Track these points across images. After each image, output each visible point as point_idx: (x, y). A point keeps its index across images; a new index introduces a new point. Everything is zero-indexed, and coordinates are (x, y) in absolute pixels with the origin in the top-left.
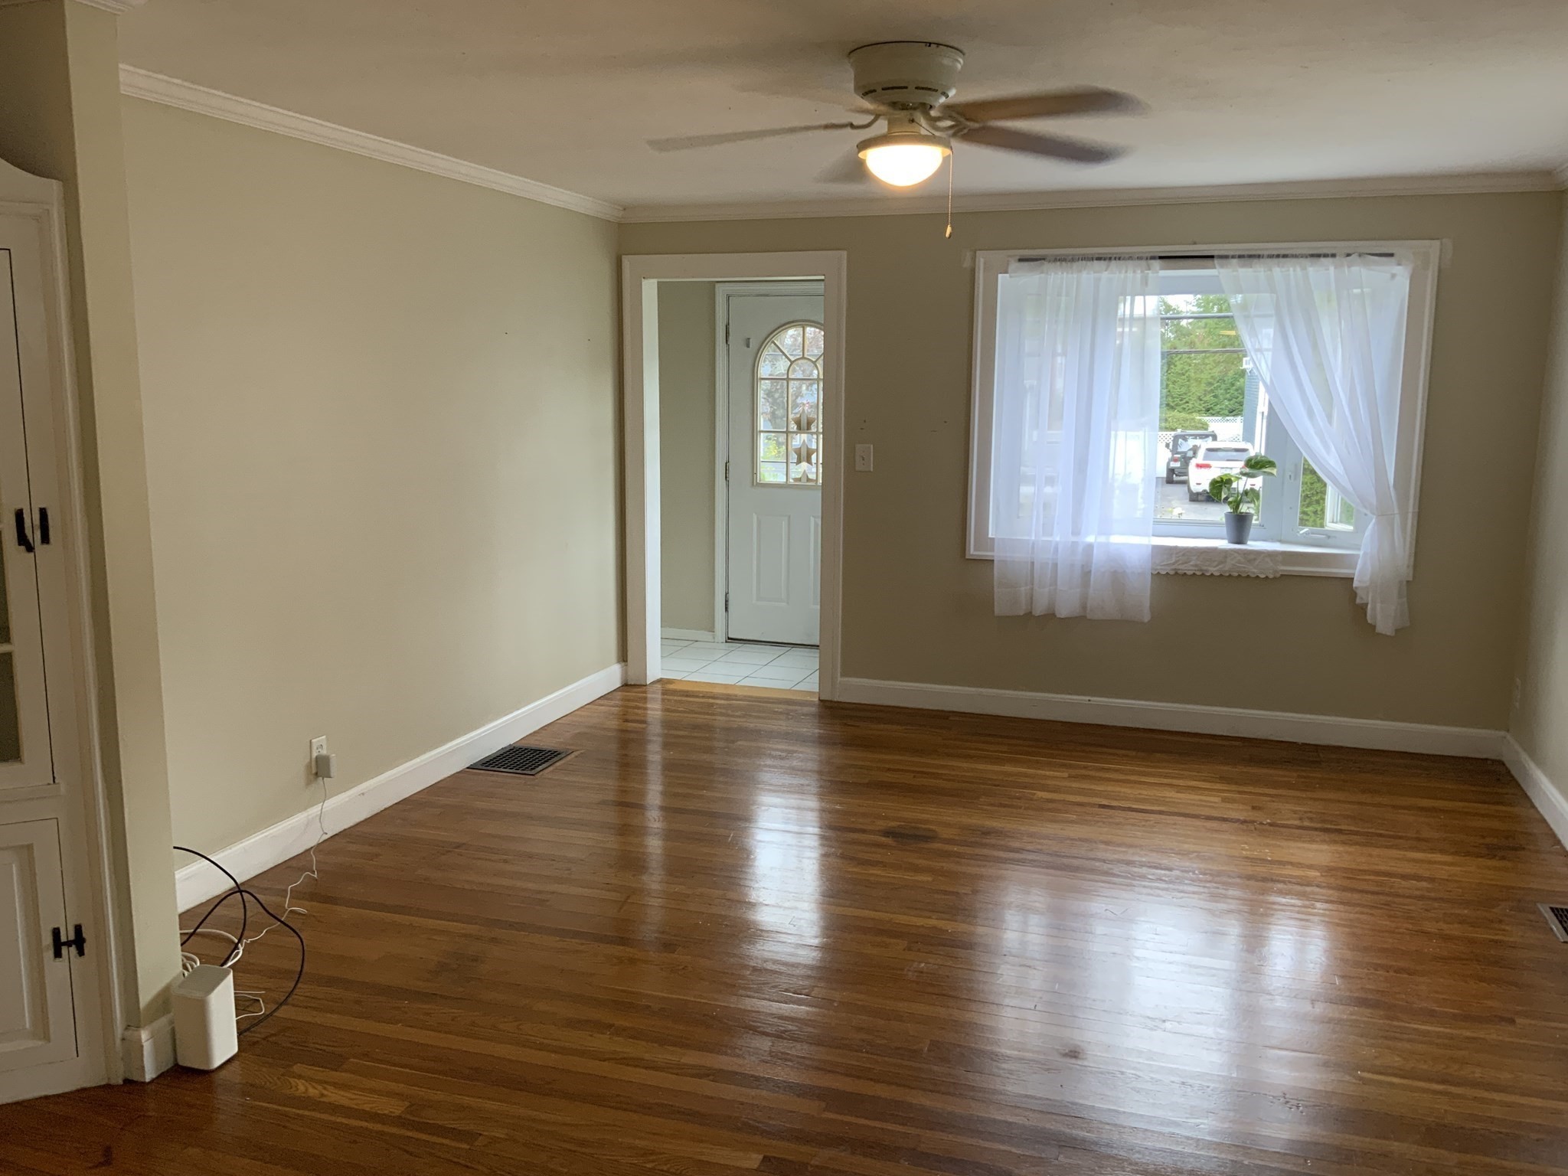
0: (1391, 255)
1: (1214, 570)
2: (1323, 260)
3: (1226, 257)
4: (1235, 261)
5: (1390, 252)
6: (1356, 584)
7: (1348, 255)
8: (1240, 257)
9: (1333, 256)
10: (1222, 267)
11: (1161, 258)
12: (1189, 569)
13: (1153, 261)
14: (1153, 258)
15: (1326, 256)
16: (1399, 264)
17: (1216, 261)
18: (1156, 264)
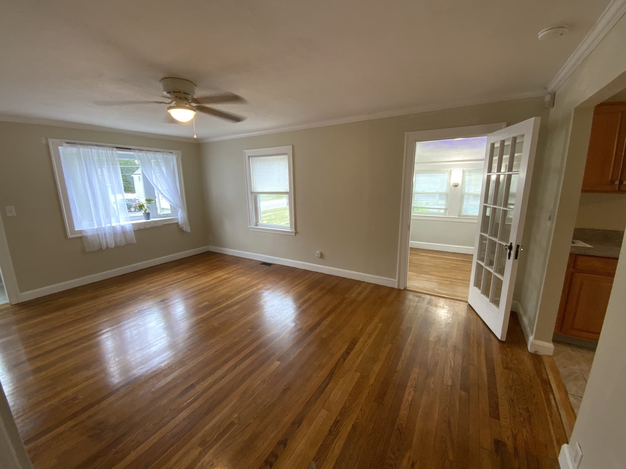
0: (172, 153)
1: (148, 227)
2: (158, 153)
3: (135, 149)
4: (137, 151)
5: (172, 152)
6: (179, 224)
7: (163, 152)
8: (138, 150)
9: (160, 152)
10: (134, 152)
11: (116, 148)
12: (142, 227)
13: (114, 148)
14: (114, 147)
15: (159, 152)
16: (173, 155)
17: (132, 150)
18: (115, 149)
